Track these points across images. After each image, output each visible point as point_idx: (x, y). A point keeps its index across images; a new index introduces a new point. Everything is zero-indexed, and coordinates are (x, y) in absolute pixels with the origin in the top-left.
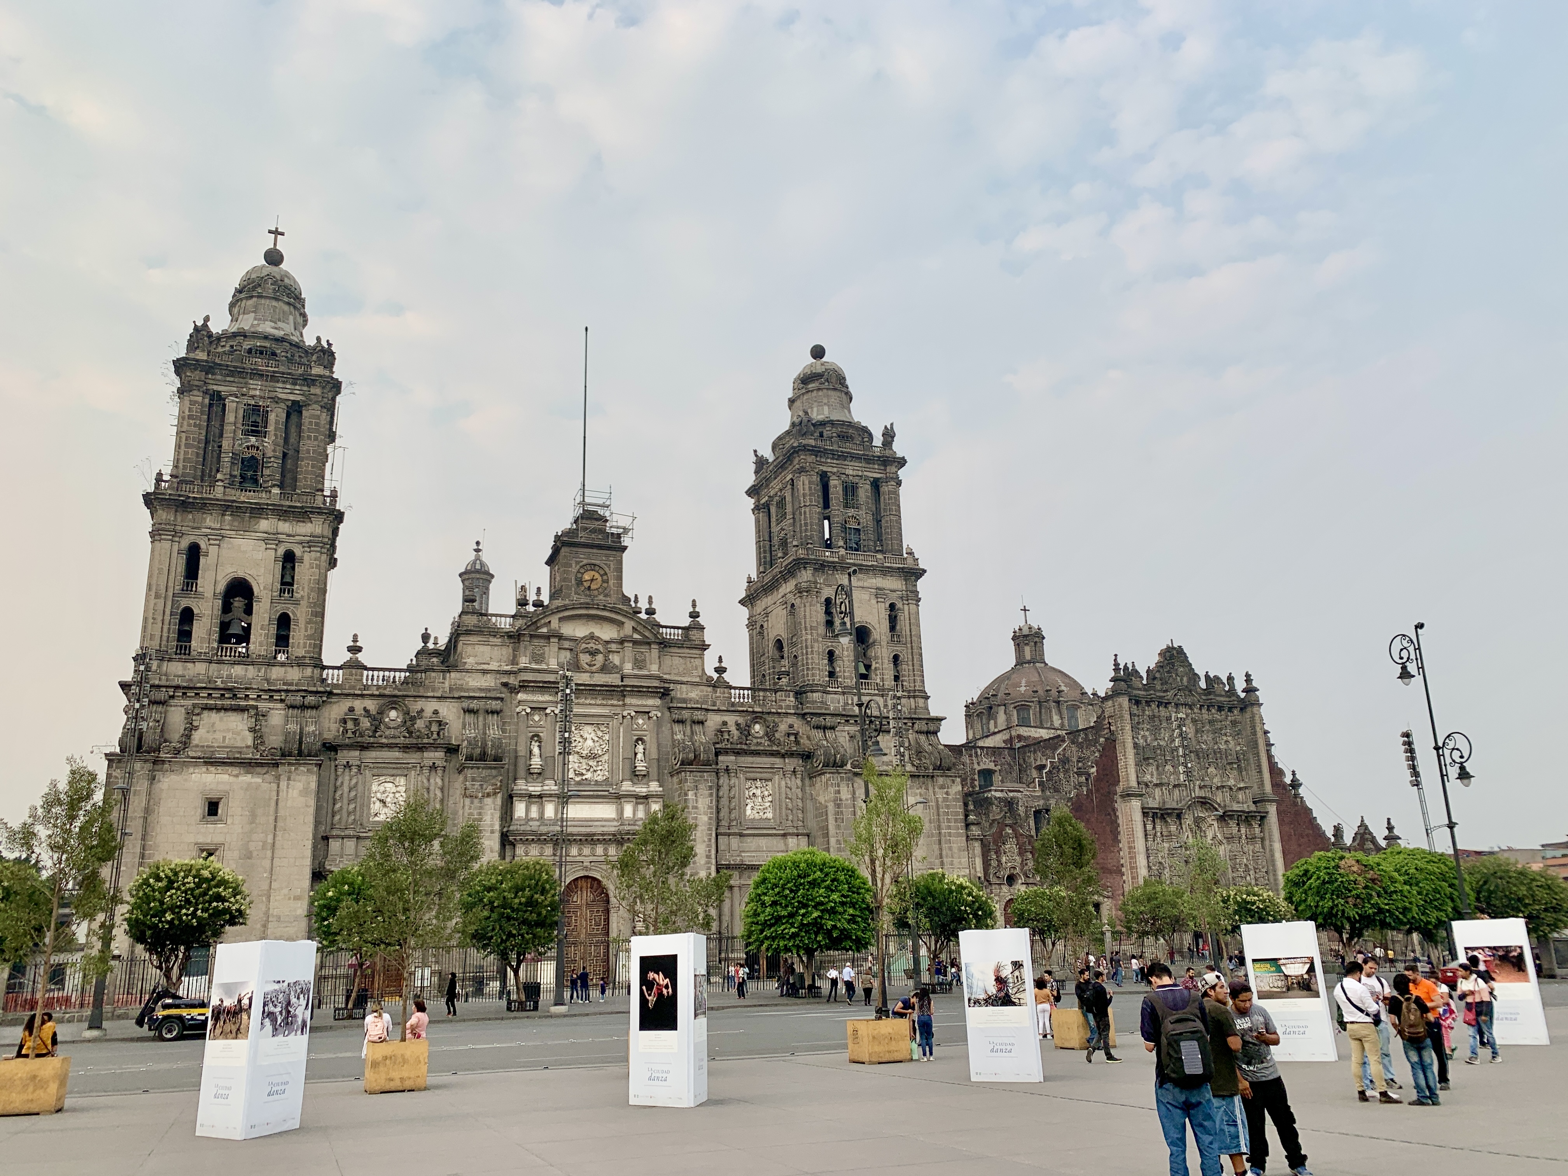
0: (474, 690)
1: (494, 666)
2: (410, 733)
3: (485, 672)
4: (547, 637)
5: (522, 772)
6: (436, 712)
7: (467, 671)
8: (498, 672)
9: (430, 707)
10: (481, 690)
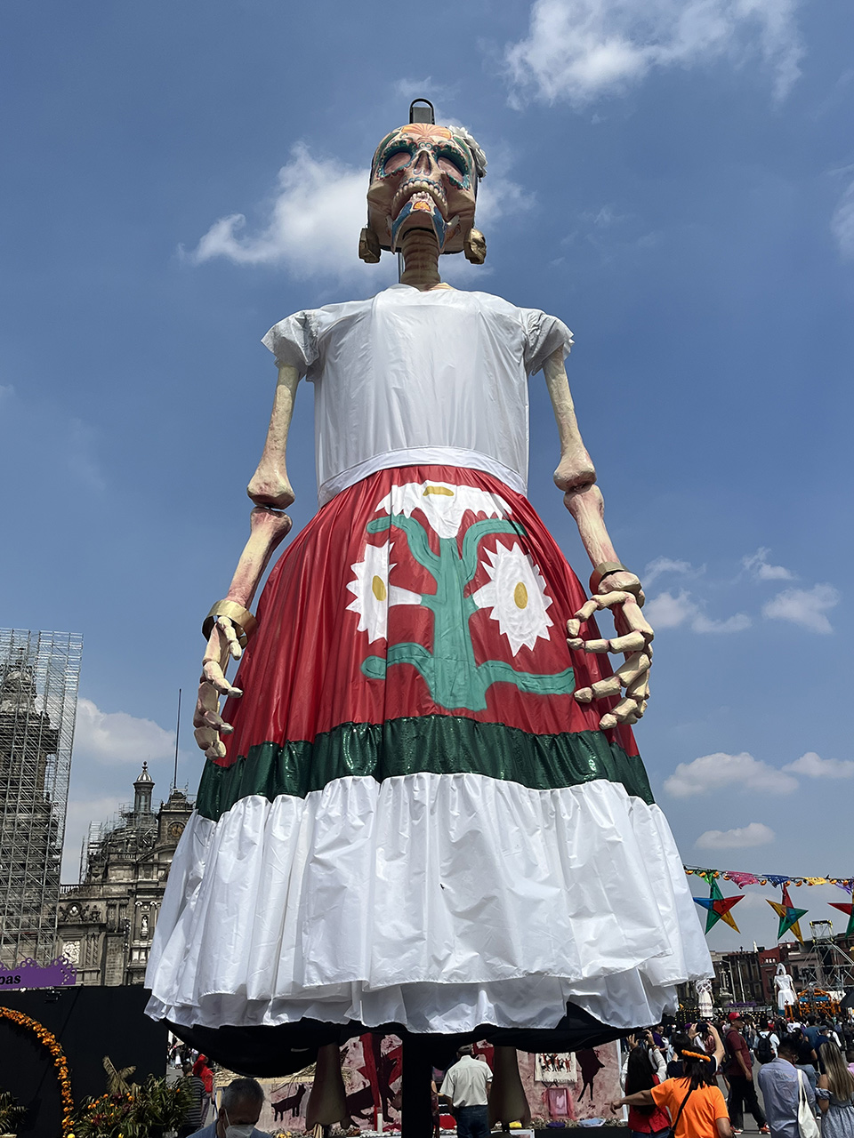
0: (114, 894)
1: (125, 880)
2: (82, 918)
3: (120, 884)
4: (152, 865)
5: (137, 936)
6: (95, 907)
7: (112, 884)
8: (126, 884)
9: (93, 904)
10: (118, 894)
